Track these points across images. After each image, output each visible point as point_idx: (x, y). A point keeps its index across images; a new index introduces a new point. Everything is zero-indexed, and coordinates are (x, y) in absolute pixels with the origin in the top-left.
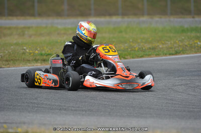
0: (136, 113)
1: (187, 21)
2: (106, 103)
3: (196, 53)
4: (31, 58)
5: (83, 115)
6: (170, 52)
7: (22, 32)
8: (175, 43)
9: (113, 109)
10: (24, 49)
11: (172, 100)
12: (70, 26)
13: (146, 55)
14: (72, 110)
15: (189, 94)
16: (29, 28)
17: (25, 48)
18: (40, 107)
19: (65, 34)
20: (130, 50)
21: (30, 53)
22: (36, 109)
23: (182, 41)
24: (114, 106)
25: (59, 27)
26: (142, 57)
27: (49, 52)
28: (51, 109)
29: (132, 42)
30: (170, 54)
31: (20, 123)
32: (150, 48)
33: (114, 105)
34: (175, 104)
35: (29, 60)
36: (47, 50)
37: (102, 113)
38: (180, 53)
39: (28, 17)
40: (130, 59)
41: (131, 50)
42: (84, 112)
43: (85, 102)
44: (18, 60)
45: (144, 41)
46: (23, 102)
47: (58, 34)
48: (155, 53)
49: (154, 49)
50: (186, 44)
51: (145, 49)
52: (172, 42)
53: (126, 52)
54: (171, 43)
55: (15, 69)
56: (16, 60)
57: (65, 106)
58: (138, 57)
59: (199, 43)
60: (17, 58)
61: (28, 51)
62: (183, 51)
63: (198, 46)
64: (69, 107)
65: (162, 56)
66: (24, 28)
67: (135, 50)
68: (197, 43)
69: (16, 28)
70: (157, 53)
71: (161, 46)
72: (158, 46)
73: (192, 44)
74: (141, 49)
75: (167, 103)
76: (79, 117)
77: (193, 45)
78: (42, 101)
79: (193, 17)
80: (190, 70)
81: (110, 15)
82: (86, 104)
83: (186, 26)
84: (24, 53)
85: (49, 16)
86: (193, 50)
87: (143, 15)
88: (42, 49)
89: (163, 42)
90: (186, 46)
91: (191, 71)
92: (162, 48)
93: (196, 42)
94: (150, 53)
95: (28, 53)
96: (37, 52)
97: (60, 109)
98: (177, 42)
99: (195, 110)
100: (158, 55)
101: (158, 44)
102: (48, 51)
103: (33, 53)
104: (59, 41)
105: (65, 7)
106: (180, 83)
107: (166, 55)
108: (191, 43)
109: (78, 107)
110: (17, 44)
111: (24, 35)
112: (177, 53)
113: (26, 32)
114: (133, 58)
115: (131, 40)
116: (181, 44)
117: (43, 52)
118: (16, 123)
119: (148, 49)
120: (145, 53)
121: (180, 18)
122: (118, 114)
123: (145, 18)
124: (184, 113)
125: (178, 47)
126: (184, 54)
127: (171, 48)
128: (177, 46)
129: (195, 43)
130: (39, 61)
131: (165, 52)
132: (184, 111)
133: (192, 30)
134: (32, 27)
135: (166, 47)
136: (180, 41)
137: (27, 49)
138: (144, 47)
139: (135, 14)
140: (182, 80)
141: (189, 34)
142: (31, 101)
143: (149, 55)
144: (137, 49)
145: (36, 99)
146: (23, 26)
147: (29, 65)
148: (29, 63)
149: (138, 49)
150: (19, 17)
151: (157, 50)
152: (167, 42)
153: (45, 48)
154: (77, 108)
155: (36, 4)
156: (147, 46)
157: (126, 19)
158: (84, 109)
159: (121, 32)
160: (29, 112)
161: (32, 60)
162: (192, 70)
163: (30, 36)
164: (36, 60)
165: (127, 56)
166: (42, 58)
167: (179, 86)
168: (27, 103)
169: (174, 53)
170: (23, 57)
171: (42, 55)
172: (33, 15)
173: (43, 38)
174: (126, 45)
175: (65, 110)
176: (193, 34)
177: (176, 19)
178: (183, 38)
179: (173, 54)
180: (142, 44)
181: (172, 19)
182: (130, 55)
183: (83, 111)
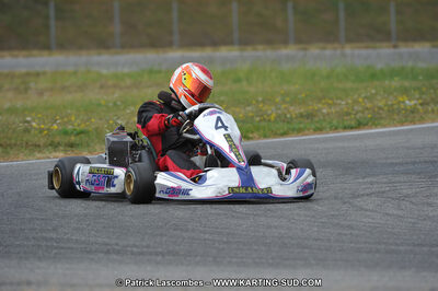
0: (272, 258)
1: (381, 55)
2: (207, 236)
3: (402, 124)
4: (42, 141)
5: (158, 263)
6: (346, 123)
7: (23, 83)
8: (356, 102)
9: (223, 249)
10: (28, 122)
11: (350, 227)
12: (126, 70)
13: (293, 130)
14: (132, 253)
15: (387, 214)
16: (38, 74)
17: (29, 119)
18: (62, 248)
19: (115, 86)
20: (258, 119)
21: (41, 131)
22: (55, 251)
23: (370, 98)
24: (225, 243)
25: (105, 72)
26: (284, 134)
27: (83, 127)
28: (88, 252)
29: (263, 102)
30: (345, 128)
31: (19, 284)
32: (301, 115)
33: (225, 239)
34: (357, 236)
35: (39, 146)
36: (76, 123)
37: (198, 258)
38: (367, 124)
39: (35, 52)
40: (259, 138)
41: (260, 121)
42: (159, 258)
43: (161, 235)
44: (15, 145)
45: (288, 99)
46: (27, 238)
47: (102, 87)
48: (313, 126)
49: (310, 116)
50: (381, 104)
51: (291, 118)
52: (350, 101)
53: (249, 125)
54: (347, 104)
55: (7, 166)
56: (10, 145)
57: (117, 244)
58: (276, 135)
59: (407, 102)
60: (13, 141)
61: (34, 124)
62: (374, 121)
63: (405, 109)
64: (127, 246)
65: (328, 133)
66: (28, 74)
67: (269, 121)
68: (403, 102)
69: (11, 76)
70: (318, 125)
71: (324, 111)
72: (319, 110)
73: (392, 105)
74: (283, 118)
75: (340, 234)
76: (148, 268)
77: (396, 107)
78: (66, 234)
79: (395, 47)
80: (389, 161)
81: (215, 44)
82: (164, 239)
83: (379, 66)
84: (27, 131)
85: (81, 47)
86: (396, 117)
87: (285, 42)
88: (66, 120)
89: (330, 102)
90: (380, 108)
91: (392, 164)
92: (328, 114)
93: (401, 99)
94: (302, 126)
95: (36, 129)
96: (55, 127)
97: (108, 252)
98: (360, 100)
99: (401, 248)
100: (319, 130)
101: (320, 106)
102: (79, 125)
103: (48, 129)
104: (103, 102)
105: (117, 28)
106: (367, 191)
107: (336, 129)
108: (390, 103)
109: (148, 246)
110: (12, 111)
111: (27, 89)
112: (360, 125)
113: (32, 85)
114: (265, 137)
115: (260, 99)
116: (369, 105)
117: (70, 127)
118: (11, 284)
119: (296, 118)
120: (291, 127)
121: (367, 47)
122: (234, 260)
123: (290, 50)
124: (377, 255)
125: (363, 113)
126: (376, 126)
127: (348, 114)
128: (360, 109)
129: (399, 102)
130: (61, 148)
131: (335, 122)
132: (378, 251)
133: (393, 73)
134: (44, 73)
135: (337, 112)
136: (365, 97)
137: (33, 120)
138: (289, 112)
139: (269, 43)
140: (372, 183)
141: (387, 82)
142: (44, 235)
143: (300, 131)
144: (272, 118)
145: (54, 229)
146: (24, 70)
147: (38, 155)
148: (40, 152)
149: (275, 118)
150: (16, 53)
151: (316, 119)
152: (339, 101)
153: (73, 119)
154: (145, 250)
155: (52, 23)
156: (295, 110)
157: (249, 52)
158: (160, 250)
159: (237, 80)
160: (40, 259)
161: (46, 146)
162: (394, 161)
163: (41, 93)
164: (55, 146)
165: (252, 132)
166: (66, 140)
167: (366, 198)
168: (34, 238)
169: (353, 123)
170: (25, 139)
171: (66, 133)
172: (47, 47)
173: (69, 97)
174: (249, 108)
175: (118, 252)
176: (396, 83)
177: (357, 52)
178: (373, 91)
179: (352, 128)
180: (283, 106)
181: (348, 50)
182: (258, 129)
183: (157, 254)
